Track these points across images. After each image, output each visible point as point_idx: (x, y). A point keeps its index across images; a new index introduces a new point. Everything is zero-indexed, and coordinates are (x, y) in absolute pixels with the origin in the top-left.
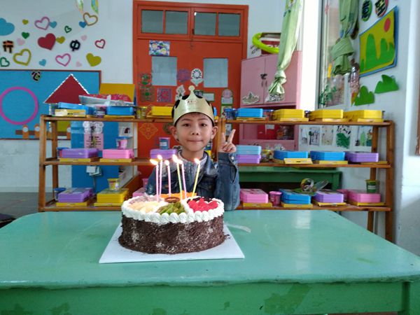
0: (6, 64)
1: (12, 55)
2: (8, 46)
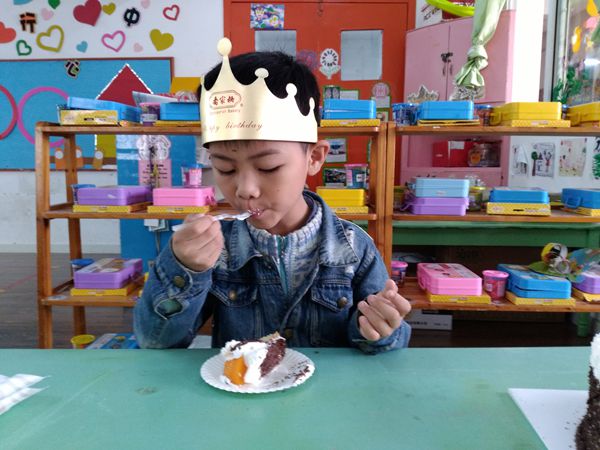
0: (27, 50)
1: (34, 36)
2: (28, 22)
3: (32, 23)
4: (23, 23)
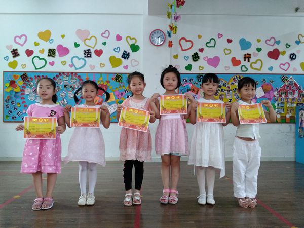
2: (247, 57)
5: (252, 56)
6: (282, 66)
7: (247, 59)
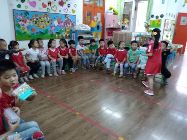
0: (49, 10)
1: (51, 7)
2: (50, 3)
3: (51, 4)
4: (49, 4)
5: (52, 3)
6: (65, 10)
7: (49, 5)
